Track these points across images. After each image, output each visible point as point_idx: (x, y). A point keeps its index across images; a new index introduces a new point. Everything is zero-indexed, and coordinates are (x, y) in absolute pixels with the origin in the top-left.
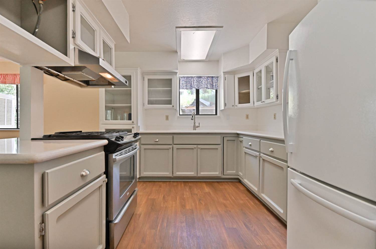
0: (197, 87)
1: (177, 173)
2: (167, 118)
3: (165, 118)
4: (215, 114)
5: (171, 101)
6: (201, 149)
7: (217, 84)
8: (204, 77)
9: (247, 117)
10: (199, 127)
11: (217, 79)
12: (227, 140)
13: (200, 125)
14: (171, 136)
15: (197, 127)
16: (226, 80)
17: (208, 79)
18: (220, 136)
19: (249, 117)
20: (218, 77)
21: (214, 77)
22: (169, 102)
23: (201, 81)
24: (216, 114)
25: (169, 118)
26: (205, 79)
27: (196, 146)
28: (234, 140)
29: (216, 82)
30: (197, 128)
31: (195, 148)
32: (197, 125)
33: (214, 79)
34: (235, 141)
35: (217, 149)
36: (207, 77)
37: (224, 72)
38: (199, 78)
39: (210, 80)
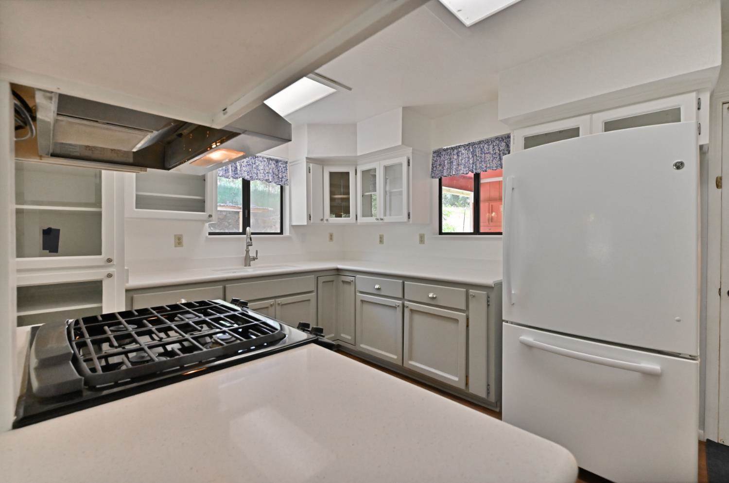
0: (248, 175)
2: (179, 241)
3: (172, 241)
4: (279, 232)
5: (203, 201)
6: (282, 305)
7: (285, 176)
8: (263, 158)
9: (331, 237)
10: (257, 259)
11: (284, 165)
12: (324, 282)
13: (258, 255)
15: (254, 259)
16: (310, 172)
17: (269, 163)
18: (313, 276)
19: (334, 238)
20: (286, 163)
21: (281, 161)
23: (257, 164)
24: (281, 233)
25: (185, 240)
26: (265, 163)
27: (273, 300)
28: (332, 281)
29: (283, 171)
30: (252, 263)
31: (271, 305)
32: (252, 254)
33: (280, 164)
34: (334, 283)
35: (309, 300)
36: (267, 159)
37: (307, 158)
38: (251, 159)
39: (273, 166)
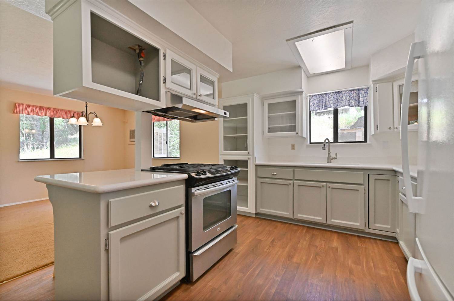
0: (334, 105)
1: (299, 215)
2: (293, 147)
3: (290, 147)
4: (364, 141)
5: (295, 126)
6: (332, 188)
7: (366, 99)
8: (345, 91)
10: (336, 158)
11: (366, 91)
12: (376, 179)
13: (337, 156)
14: (291, 170)
15: (333, 158)
16: (377, 91)
17: (351, 94)
18: (363, 172)
20: (368, 88)
21: (362, 89)
22: (293, 129)
23: (341, 97)
24: (366, 141)
25: (296, 147)
26: (347, 94)
27: (325, 183)
28: (389, 180)
29: (364, 96)
30: (332, 160)
31: (323, 187)
32: (333, 155)
33: (361, 91)
34: (390, 182)
35: (358, 190)
36: (350, 91)
37: (373, 81)
38: (337, 94)
39: (355, 94)
